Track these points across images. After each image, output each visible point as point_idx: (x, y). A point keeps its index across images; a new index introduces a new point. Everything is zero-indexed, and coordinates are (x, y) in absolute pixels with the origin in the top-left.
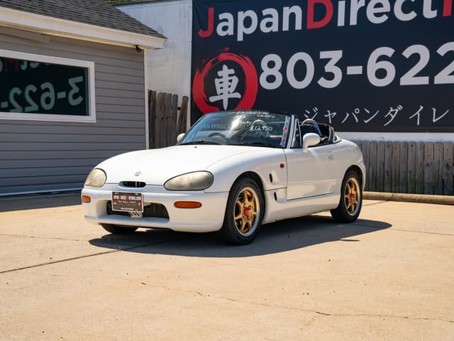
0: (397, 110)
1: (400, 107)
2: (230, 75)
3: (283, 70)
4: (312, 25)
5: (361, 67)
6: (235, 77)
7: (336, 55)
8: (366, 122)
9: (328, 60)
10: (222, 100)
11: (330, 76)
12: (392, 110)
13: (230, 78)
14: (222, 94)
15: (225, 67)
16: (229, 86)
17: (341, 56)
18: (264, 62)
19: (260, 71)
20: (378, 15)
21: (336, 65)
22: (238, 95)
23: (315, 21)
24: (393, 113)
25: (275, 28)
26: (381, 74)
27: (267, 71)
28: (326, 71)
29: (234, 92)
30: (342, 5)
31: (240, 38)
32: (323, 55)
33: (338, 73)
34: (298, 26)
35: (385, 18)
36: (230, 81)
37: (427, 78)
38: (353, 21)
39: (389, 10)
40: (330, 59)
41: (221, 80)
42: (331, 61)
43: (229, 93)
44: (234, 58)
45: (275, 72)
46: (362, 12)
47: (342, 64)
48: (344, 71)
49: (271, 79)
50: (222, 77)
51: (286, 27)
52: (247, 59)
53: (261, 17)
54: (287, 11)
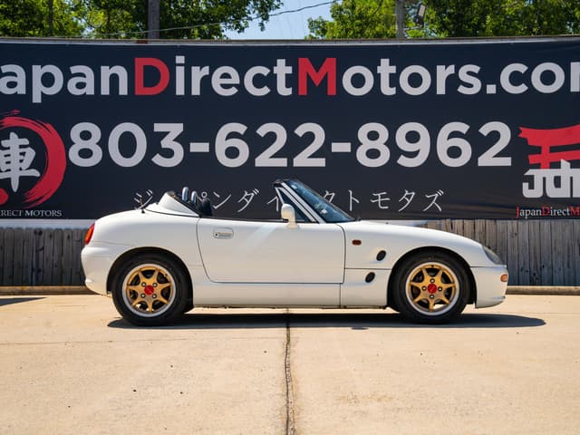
0: (253, 194)
1: (256, 191)
2: (21, 147)
3: (103, 143)
4: (141, 90)
5: (208, 144)
6: (29, 148)
7: (176, 129)
8: (216, 208)
9: (166, 134)
10: (10, 179)
11: (168, 153)
12: (246, 194)
13: (22, 150)
14: (9, 170)
15: (13, 135)
16: (21, 161)
17: (182, 130)
18: (75, 132)
19: (69, 143)
20: (225, 86)
21: (174, 140)
22: (35, 173)
23: (145, 86)
24: (248, 197)
25: (90, 90)
26: (232, 153)
27: (79, 144)
28: (163, 146)
29: (28, 169)
30: (180, 72)
31: (37, 99)
32: (159, 127)
33: (179, 150)
34: (123, 90)
35: (233, 91)
36: (23, 154)
37: (285, 160)
38: (196, 91)
39: (238, 83)
40: (167, 133)
41: (6, 152)
42: (170, 134)
43: (21, 169)
44: (28, 124)
45: (92, 145)
46: (206, 82)
47: (183, 140)
48: (186, 148)
49: (86, 153)
50: (9, 148)
51: (105, 90)
52: (48, 125)
53: (68, 76)
54: (106, 72)
